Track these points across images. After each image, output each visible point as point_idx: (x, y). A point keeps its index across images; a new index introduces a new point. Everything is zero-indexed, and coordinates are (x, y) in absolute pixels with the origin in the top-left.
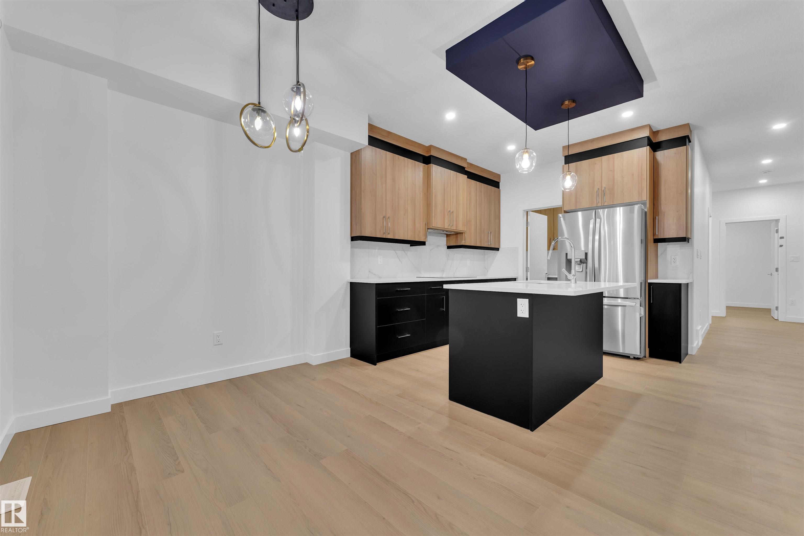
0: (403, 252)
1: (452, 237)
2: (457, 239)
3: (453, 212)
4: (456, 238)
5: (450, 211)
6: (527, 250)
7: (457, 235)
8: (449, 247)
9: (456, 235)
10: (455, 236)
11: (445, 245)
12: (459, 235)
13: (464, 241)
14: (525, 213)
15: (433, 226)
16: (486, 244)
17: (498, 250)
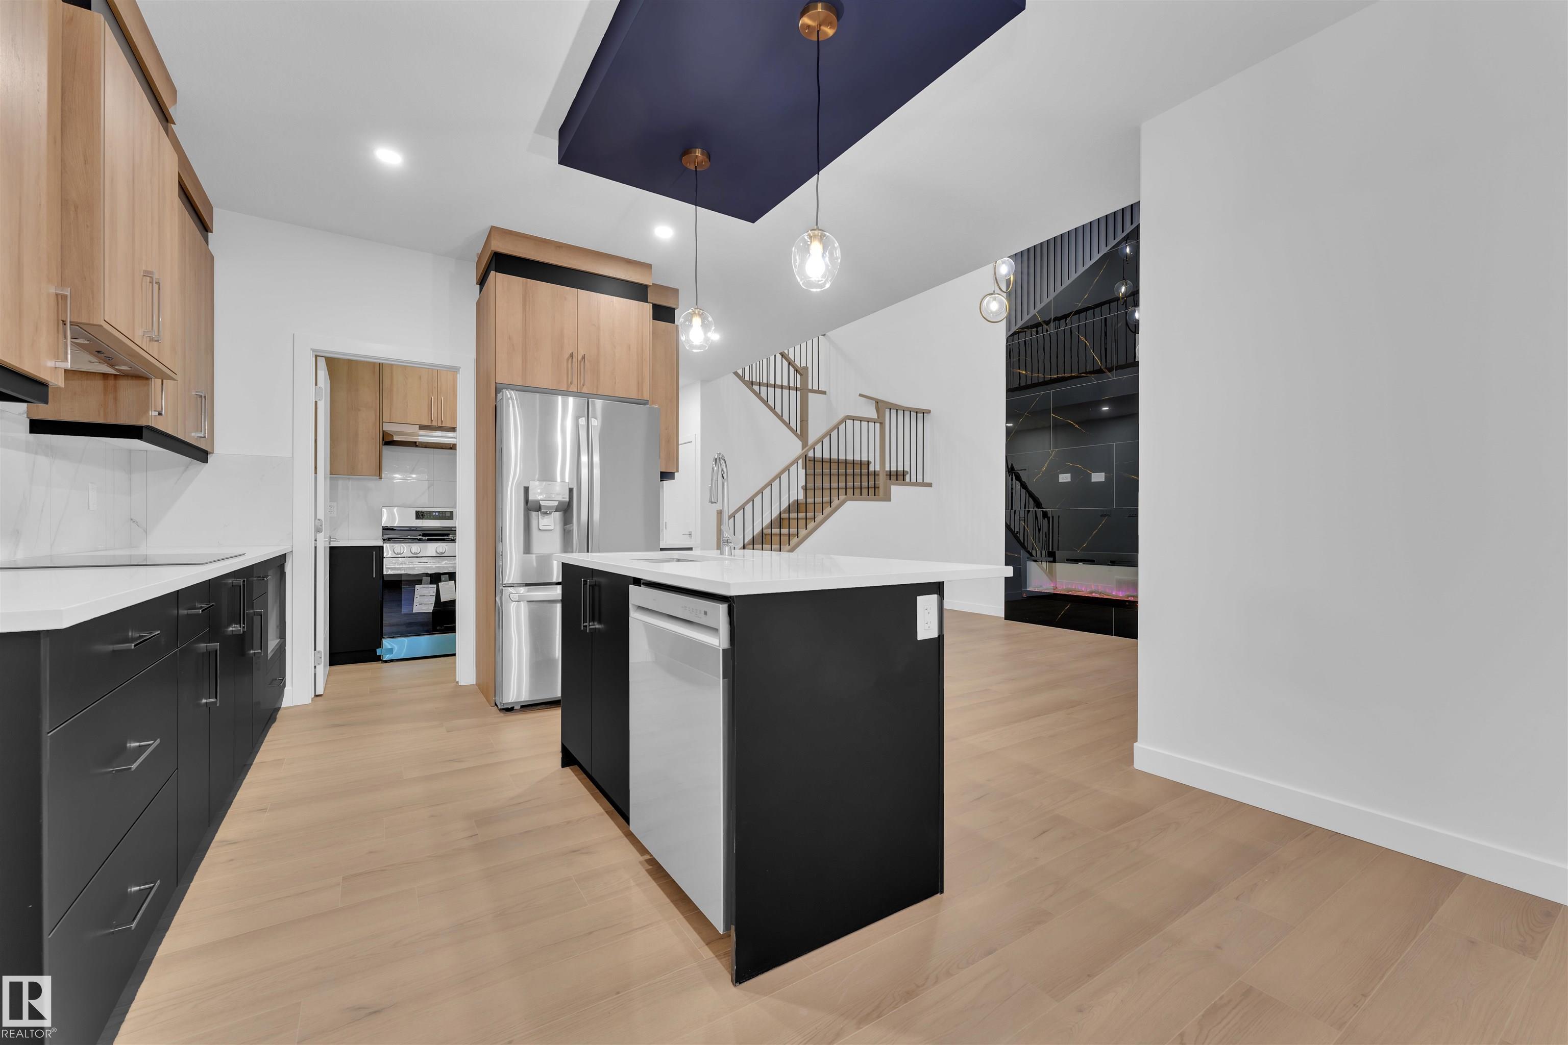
1: (73, 384)
2: (116, 399)
3: (157, 283)
4: (105, 393)
5: (148, 274)
7: (111, 382)
9: (105, 379)
11: (20, 416)
12: (125, 383)
13: (154, 413)
14: (314, 359)
15: (105, 319)
16: (193, 434)
17: (205, 461)
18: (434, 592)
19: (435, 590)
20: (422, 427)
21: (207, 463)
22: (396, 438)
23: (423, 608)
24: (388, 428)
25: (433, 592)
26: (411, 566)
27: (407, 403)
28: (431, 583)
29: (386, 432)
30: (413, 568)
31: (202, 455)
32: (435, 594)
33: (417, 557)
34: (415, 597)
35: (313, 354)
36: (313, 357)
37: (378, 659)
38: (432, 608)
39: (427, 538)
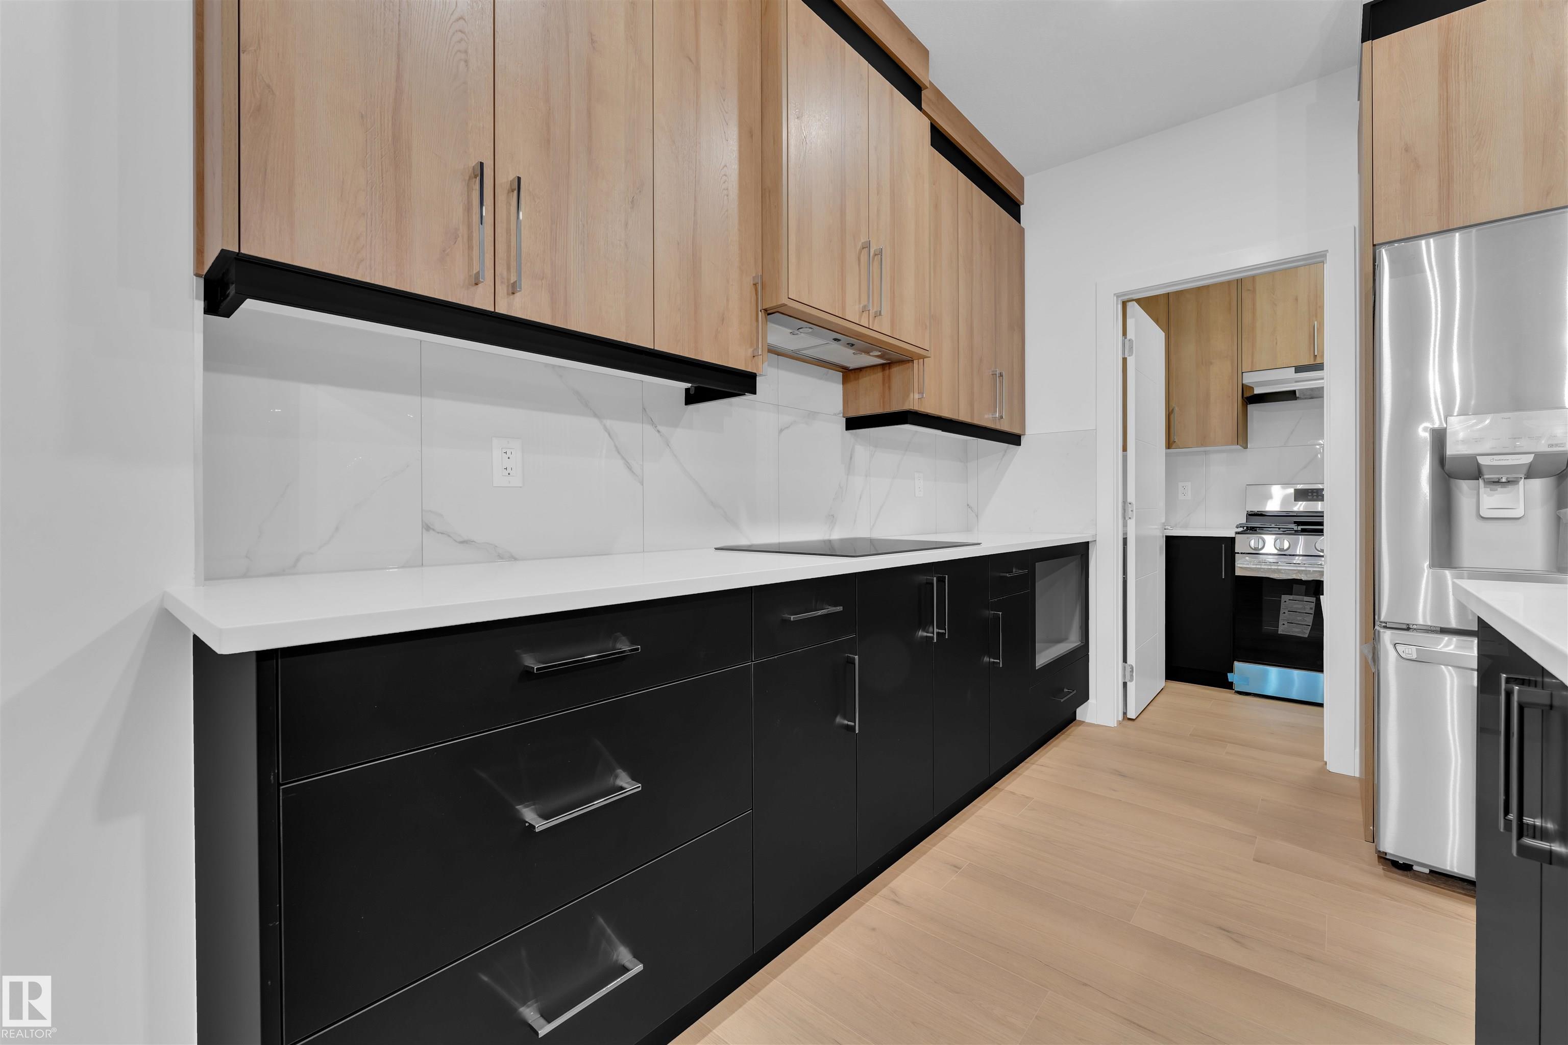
0: (648, 428)
1: (866, 381)
2: (890, 388)
3: (880, 253)
4: (884, 384)
5: (867, 246)
6: (1125, 449)
7: (887, 372)
8: (854, 423)
9: (884, 370)
10: (878, 376)
11: (835, 415)
12: (895, 370)
13: (917, 396)
14: (1120, 307)
15: (789, 297)
16: (986, 416)
17: (1019, 444)
18: (1311, 609)
19: (1313, 605)
20: (1299, 369)
21: (1020, 445)
22: (1257, 391)
23: (1294, 630)
24: (1248, 379)
25: (1310, 607)
26: (1273, 567)
27: (1276, 339)
28: (1306, 595)
29: (1247, 386)
30: (1279, 571)
31: (1014, 439)
32: (1312, 612)
33: (1285, 555)
34: (1282, 612)
35: (1117, 301)
36: (1117, 304)
37: (1229, 686)
38: (1308, 632)
39: (1300, 528)
